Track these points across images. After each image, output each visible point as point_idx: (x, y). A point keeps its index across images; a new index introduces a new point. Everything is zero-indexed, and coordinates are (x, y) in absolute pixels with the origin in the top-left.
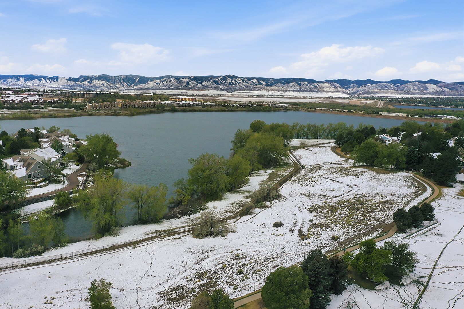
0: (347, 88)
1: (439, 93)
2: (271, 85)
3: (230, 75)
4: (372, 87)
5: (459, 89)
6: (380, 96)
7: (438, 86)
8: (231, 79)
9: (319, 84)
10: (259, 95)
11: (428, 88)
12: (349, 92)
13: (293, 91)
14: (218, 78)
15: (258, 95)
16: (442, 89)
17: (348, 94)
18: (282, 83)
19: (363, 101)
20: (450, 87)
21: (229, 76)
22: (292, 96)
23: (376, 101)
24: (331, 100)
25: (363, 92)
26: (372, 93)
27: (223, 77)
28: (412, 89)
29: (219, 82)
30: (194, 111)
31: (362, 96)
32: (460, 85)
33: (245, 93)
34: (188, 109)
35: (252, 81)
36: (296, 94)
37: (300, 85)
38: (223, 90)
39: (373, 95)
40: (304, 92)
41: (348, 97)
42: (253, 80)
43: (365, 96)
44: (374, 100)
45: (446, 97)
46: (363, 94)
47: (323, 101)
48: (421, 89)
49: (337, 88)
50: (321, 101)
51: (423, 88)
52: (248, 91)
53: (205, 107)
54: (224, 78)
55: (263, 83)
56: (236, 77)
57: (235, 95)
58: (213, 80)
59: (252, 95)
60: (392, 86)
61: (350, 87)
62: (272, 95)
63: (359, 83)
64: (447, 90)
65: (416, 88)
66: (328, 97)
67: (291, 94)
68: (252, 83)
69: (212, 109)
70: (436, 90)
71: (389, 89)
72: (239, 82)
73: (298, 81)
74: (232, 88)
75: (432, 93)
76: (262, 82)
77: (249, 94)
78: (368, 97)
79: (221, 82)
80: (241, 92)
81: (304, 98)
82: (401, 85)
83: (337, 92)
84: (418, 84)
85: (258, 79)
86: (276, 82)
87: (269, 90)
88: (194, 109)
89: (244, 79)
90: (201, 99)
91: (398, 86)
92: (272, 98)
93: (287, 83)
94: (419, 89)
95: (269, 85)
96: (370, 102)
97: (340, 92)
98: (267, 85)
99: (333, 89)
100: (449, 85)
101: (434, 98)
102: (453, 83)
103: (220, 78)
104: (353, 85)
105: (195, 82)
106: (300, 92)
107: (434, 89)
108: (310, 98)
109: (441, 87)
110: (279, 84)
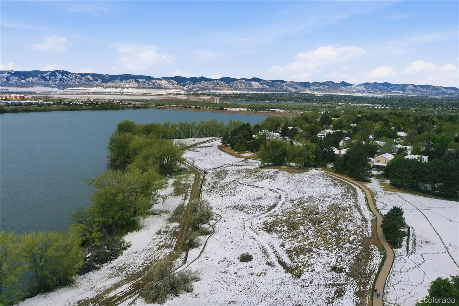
0: (183, 85)
1: (262, 90)
2: (108, 82)
3: (60, 70)
4: (206, 84)
5: (276, 86)
6: (214, 93)
7: (260, 83)
8: (61, 75)
9: (157, 81)
10: (96, 92)
11: (252, 85)
12: (186, 89)
13: (132, 88)
14: (45, 74)
15: (94, 92)
16: (263, 86)
17: (185, 90)
18: (120, 80)
19: (201, 97)
20: (270, 85)
21: (59, 72)
22: (131, 93)
23: (213, 97)
24: (171, 96)
25: (198, 89)
26: (207, 89)
27: (52, 72)
28: (240, 86)
29: (47, 78)
30: (29, 111)
31: (198, 92)
32: (277, 83)
33: (79, 90)
34: (20, 109)
35: (86, 78)
36: (134, 91)
37: (138, 81)
38: (53, 87)
39: (208, 92)
40: (143, 89)
41: (186, 93)
42: (87, 76)
43: (200, 92)
44: (210, 96)
45: (267, 93)
46: (199, 90)
47: (164, 97)
48: (247, 86)
49: (174, 85)
50: (162, 97)
51: (249, 85)
52: (83, 88)
53: (41, 107)
54: (54, 73)
55: (99, 80)
56: (67, 73)
57: (68, 93)
58: (40, 75)
59: (87, 92)
60: (223, 83)
61: (186, 84)
62: (110, 92)
63: (194, 80)
64: (267, 87)
65: (243, 85)
66: (168, 94)
67: (130, 90)
68: (87, 80)
69: (51, 108)
70: (259, 87)
71: (221, 86)
72: (71, 78)
73: (136, 78)
74: (63, 84)
75: (256, 90)
76: (97, 78)
77: (84, 91)
78: (204, 93)
79: (50, 78)
80: (74, 88)
81: (144, 95)
82: (230, 82)
83: (175, 89)
84: (245, 82)
85: (93, 75)
86: (112, 78)
87: (106, 87)
88: (28, 108)
89: (77, 74)
90: (30, 97)
91: (228, 83)
92: (110, 95)
93: (124, 80)
94: (245, 86)
95: (105, 82)
96: (207, 98)
97: (178, 88)
98: (103, 81)
99: (171, 86)
100: (268, 82)
101: (258, 94)
102: (271, 81)
103: (48, 73)
104: (189, 82)
105: (17, 78)
106: (139, 89)
107: (258, 86)
108: (150, 94)
109: (262, 84)
110: (117, 81)
